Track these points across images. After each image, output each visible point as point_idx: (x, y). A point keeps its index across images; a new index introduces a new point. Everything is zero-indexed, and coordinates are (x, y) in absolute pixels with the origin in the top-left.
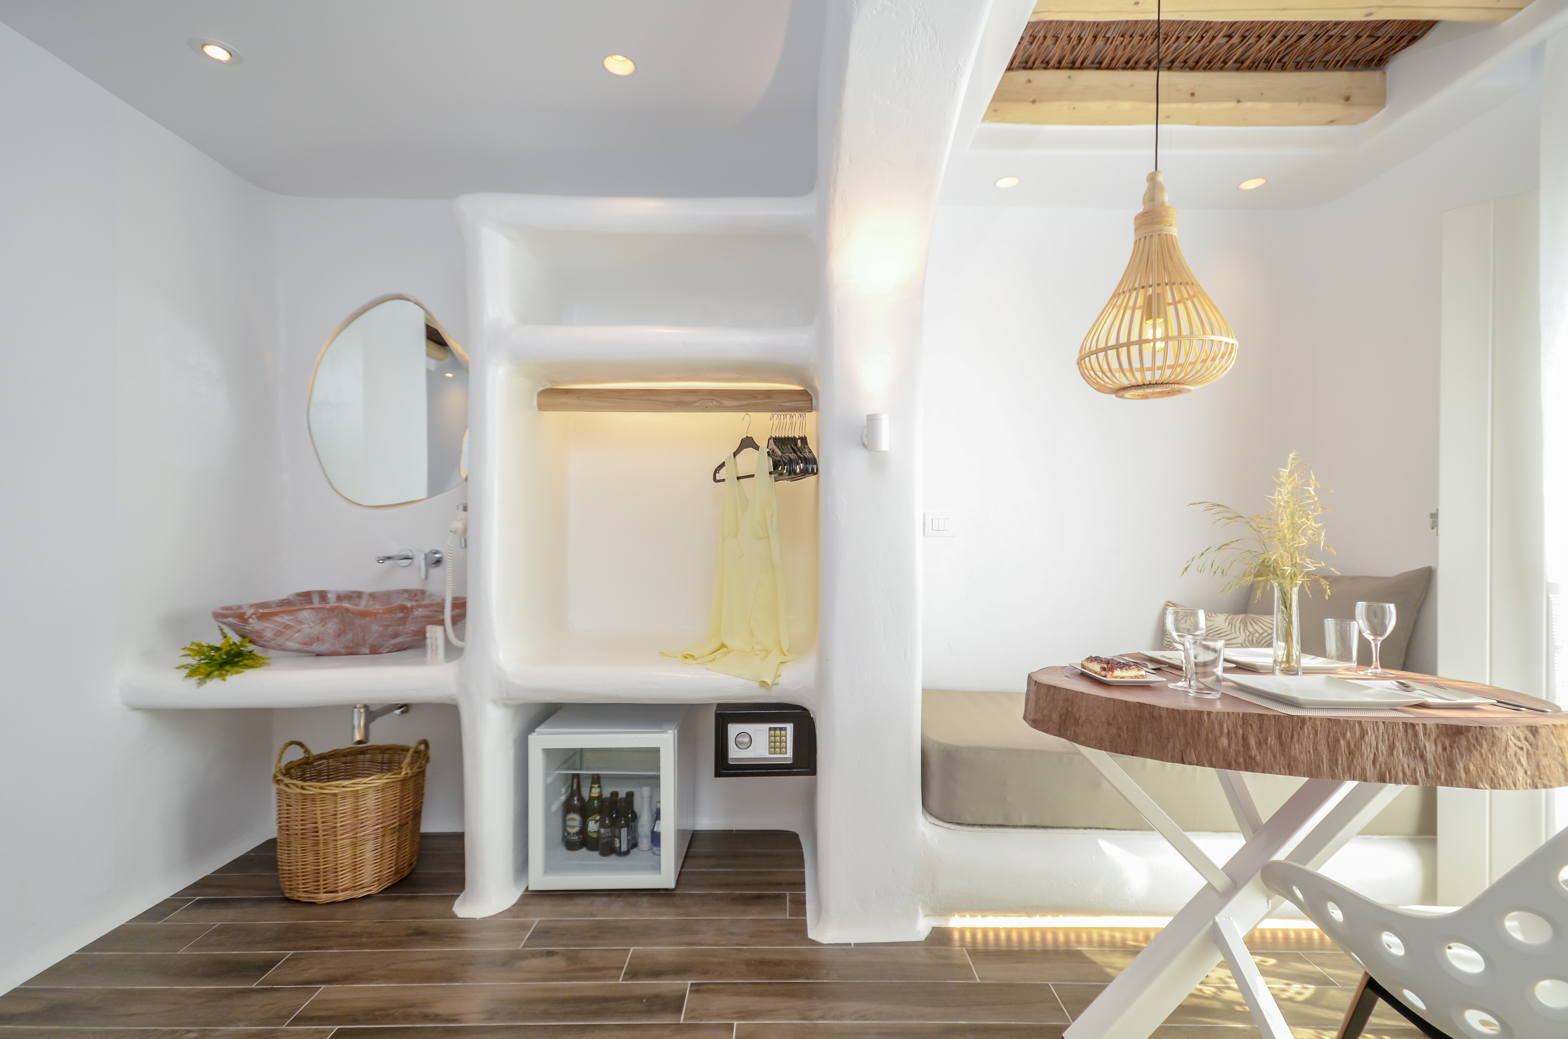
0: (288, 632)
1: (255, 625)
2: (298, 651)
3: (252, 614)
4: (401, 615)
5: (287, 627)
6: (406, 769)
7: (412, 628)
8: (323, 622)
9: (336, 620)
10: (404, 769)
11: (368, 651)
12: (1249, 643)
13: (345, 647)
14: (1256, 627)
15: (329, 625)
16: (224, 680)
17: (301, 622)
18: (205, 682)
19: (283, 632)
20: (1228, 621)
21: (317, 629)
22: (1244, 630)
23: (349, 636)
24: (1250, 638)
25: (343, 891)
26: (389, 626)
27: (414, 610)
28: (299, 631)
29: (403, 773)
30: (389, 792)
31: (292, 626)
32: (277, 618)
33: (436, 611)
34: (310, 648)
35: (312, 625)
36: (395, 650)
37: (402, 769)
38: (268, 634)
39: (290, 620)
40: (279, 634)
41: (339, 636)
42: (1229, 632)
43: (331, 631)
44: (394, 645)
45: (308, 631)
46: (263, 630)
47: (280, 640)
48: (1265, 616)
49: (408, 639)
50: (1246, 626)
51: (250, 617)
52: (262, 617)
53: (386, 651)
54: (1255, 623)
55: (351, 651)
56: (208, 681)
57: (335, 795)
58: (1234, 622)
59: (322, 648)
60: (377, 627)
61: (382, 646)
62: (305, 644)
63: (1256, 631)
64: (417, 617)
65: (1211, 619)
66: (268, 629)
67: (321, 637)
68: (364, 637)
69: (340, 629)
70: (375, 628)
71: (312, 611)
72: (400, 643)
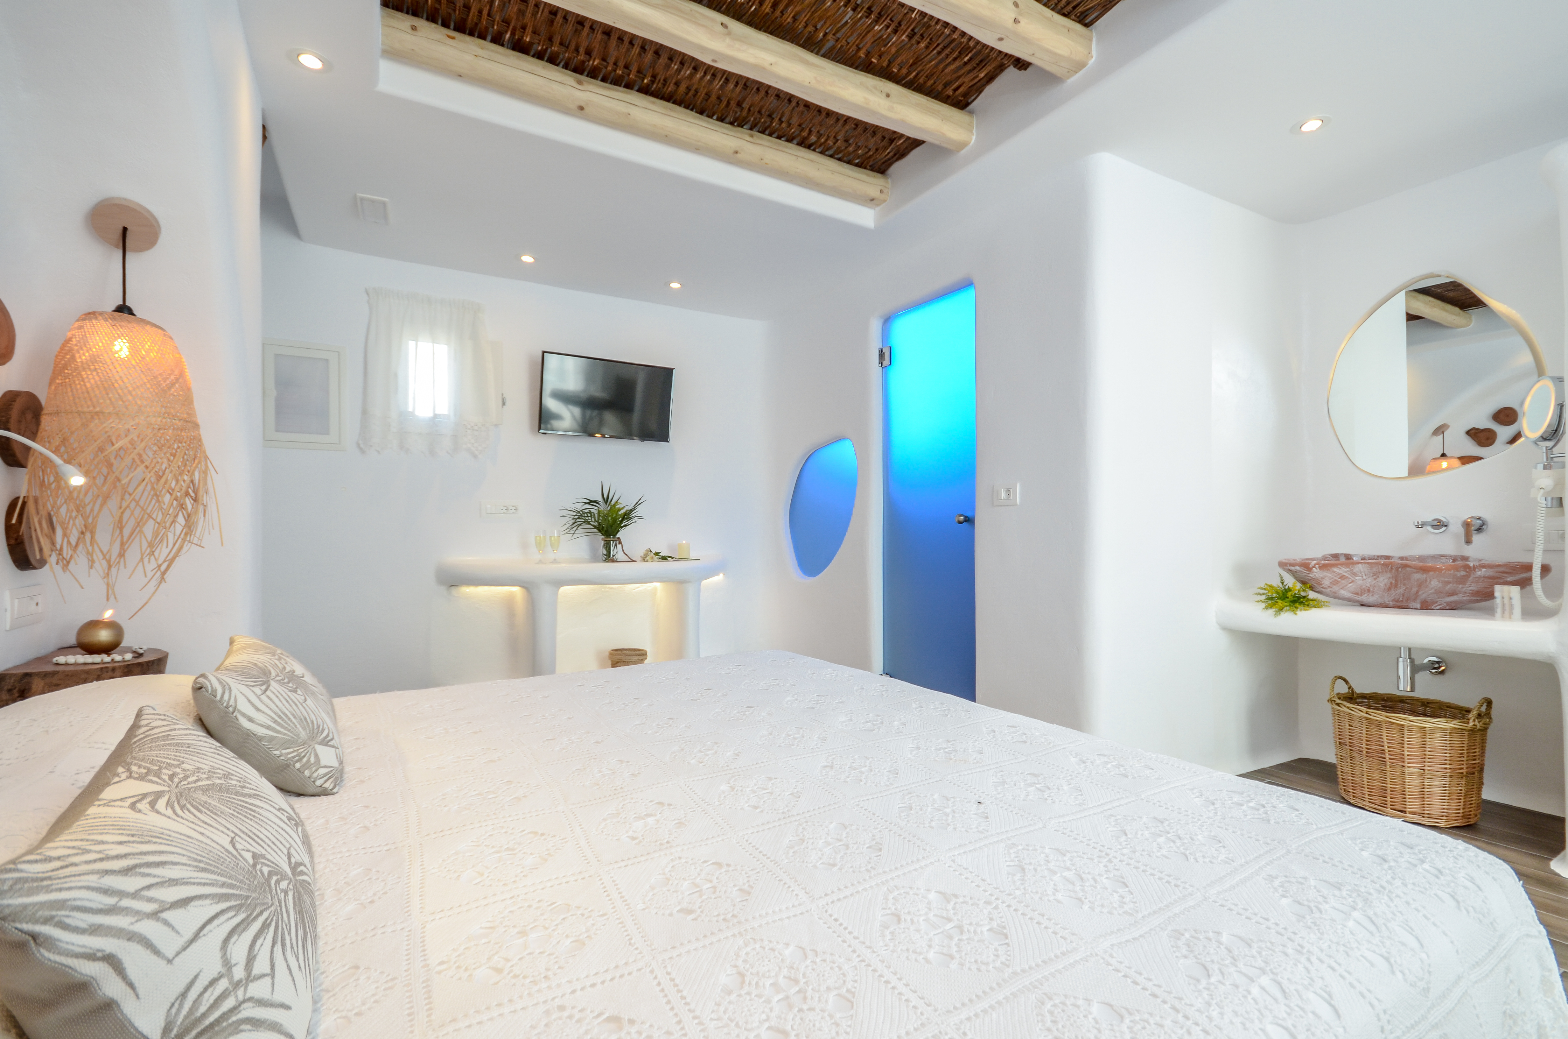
0: (1343, 582)
1: (1317, 573)
2: (1349, 600)
3: (1315, 564)
4: (1463, 573)
5: (1343, 577)
6: (1474, 721)
7: (1471, 588)
8: (1375, 575)
9: (1389, 575)
10: (1471, 721)
11: (1419, 606)
13: (1393, 600)
15: (1381, 579)
16: (1296, 614)
17: (1355, 574)
18: (1280, 614)
19: (1339, 582)
21: (1369, 582)
23: (1401, 590)
25: (1410, 813)
26: (1449, 583)
27: (1477, 570)
28: (1353, 581)
29: (1471, 724)
30: (1456, 738)
31: (1347, 577)
32: (1335, 569)
33: (1503, 572)
34: (1359, 598)
35: (1364, 577)
36: (1448, 608)
37: (1469, 720)
38: (1326, 582)
39: (1346, 572)
40: (1335, 583)
41: (1389, 589)
43: (1382, 585)
44: (1448, 603)
45: (1360, 582)
46: (1322, 578)
47: (1335, 588)
49: (1465, 598)
51: (1314, 567)
52: (1323, 567)
53: (1438, 608)
55: (1401, 605)
56: (1282, 613)
57: (1402, 726)
59: (1371, 599)
60: (1437, 583)
61: (1434, 602)
62: (1357, 594)
64: (1480, 577)
66: (1325, 577)
67: (1371, 589)
68: (1417, 592)
69: (1391, 583)
70: (1435, 583)
71: (1366, 565)
72: (1456, 602)
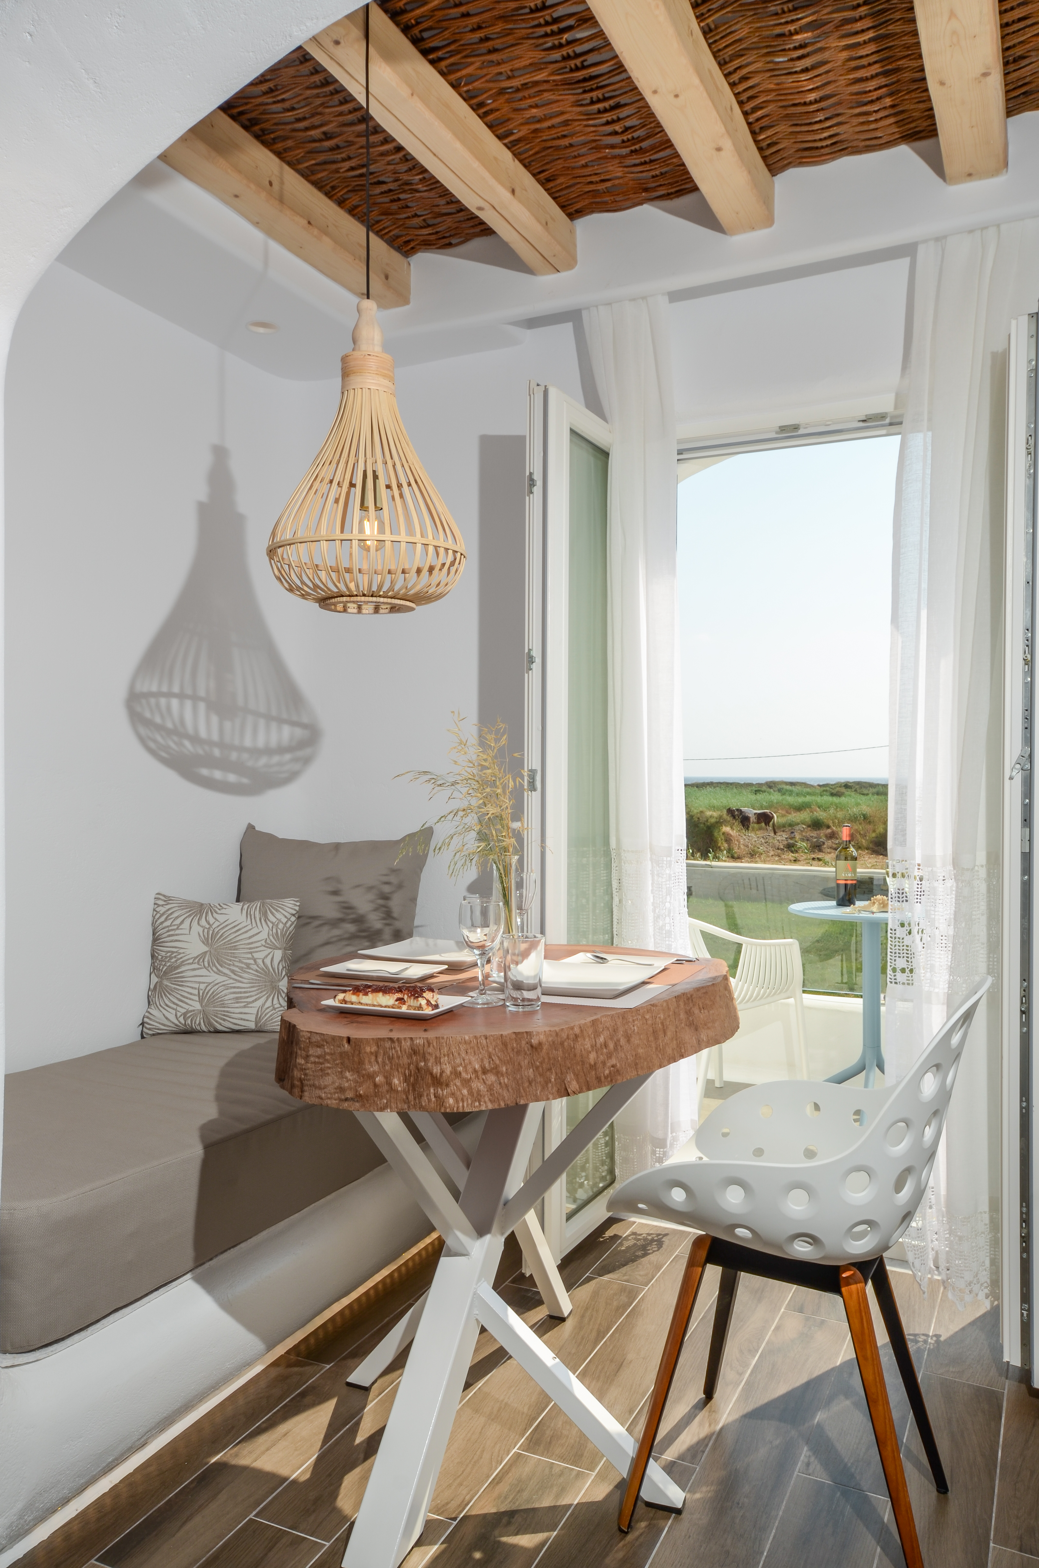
12: (274, 938)
14: (279, 916)
20: (244, 912)
22: (265, 921)
24: (274, 931)
42: (250, 927)
48: (283, 900)
50: (265, 915)
54: (277, 910)
58: (252, 913)
63: (280, 921)
65: (223, 911)
